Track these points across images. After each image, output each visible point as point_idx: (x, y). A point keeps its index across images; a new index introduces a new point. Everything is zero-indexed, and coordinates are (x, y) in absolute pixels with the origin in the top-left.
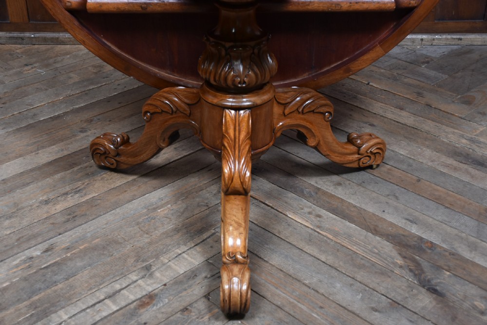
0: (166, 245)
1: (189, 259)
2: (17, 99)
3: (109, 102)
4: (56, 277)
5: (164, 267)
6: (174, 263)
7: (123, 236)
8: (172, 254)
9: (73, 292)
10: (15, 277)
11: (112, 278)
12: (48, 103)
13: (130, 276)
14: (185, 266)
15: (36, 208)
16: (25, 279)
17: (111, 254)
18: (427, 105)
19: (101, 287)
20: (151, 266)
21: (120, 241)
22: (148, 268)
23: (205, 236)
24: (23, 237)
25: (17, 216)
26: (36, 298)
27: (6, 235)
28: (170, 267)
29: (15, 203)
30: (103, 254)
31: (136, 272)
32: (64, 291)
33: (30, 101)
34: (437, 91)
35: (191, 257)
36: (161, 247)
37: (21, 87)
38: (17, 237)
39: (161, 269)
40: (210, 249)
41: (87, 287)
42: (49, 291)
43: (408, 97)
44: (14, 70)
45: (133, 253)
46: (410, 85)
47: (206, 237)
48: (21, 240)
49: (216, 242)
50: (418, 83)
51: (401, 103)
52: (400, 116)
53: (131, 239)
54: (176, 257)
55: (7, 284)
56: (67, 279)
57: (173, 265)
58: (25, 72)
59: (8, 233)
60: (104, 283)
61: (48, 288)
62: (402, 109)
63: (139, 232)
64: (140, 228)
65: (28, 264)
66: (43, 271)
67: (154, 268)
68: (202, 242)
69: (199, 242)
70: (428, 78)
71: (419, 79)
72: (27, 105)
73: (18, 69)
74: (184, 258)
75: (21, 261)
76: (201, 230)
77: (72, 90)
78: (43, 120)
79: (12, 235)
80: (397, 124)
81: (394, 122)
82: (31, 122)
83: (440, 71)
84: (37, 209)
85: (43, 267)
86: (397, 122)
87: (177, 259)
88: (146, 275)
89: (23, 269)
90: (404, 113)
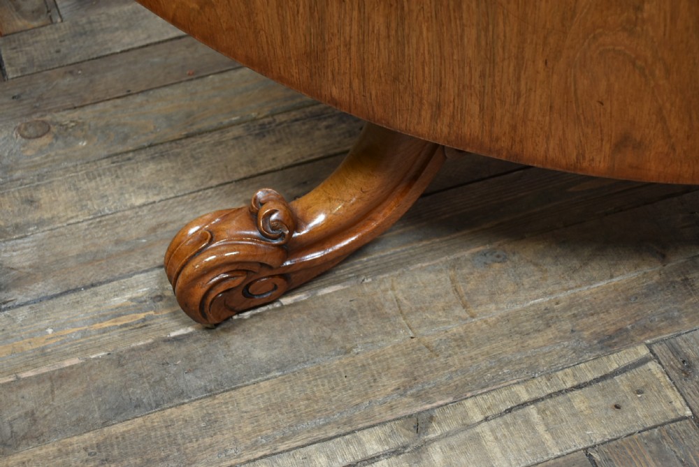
0: (499, 361)
1: (541, 429)
4: (188, 377)
5: (462, 436)
6: (492, 431)
7: (400, 296)
8: (502, 399)
9: (208, 440)
10: (100, 348)
11: (319, 428)
13: (365, 436)
14: (519, 451)
15: (231, 143)
16: (118, 360)
17: (348, 346)
19: (282, 447)
20: (431, 418)
21: (389, 309)
22: (420, 424)
23: (615, 361)
24: (166, 224)
25: (178, 154)
26: (119, 428)
27: (132, 207)
28: (477, 439)
29: (189, 115)
30: (329, 341)
31: (386, 428)
32: (189, 431)
35: (547, 425)
36: (484, 365)
38: (154, 222)
39: (453, 441)
40: (612, 413)
41: (249, 434)
42: (156, 418)
45: (403, 361)
47: (615, 366)
48: (159, 231)
49: (639, 392)
53: (417, 310)
54: (509, 411)
55: (75, 361)
56: (211, 394)
57: (489, 437)
59: (139, 201)
60: (295, 434)
61: (157, 406)
63: (447, 293)
64: (453, 281)
65: (142, 316)
66: (167, 348)
67: (436, 431)
68: (597, 380)
69: (590, 377)
74: (527, 421)
75: (131, 299)
76: (611, 337)
79: (145, 210)
84: (233, 146)
85: (173, 334)
87: (508, 418)
88: (405, 447)
89: (126, 325)
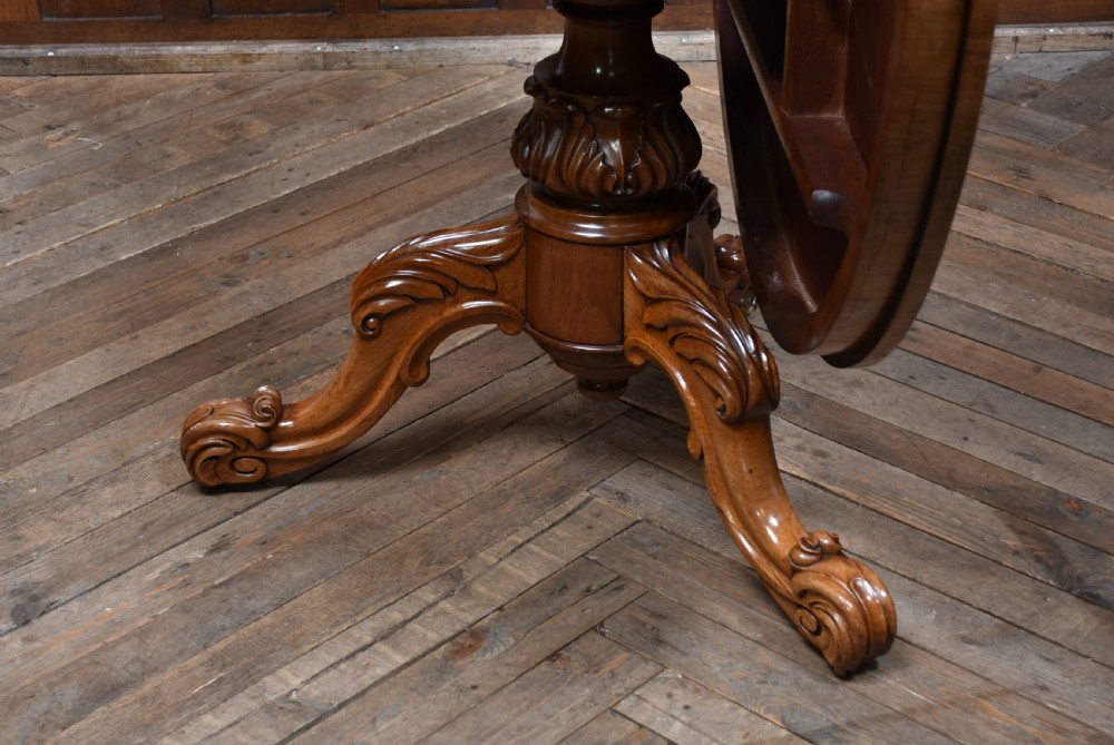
0: (486, 527)
1: (544, 553)
2: (50, 211)
3: (276, 211)
4: (252, 602)
5: (491, 573)
6: (511, 564)
7: (383, 513)
8: (504, 546)
9: (298, 632)
10: (161, 606)
11: (380, 600)
12: (129, 219)
13: (419, 593)
14: (537, 569)
15: (167, 459)
16: (184, 609)
17: (365, 550)
18: (1041, 197)
19: (359, 619)
20: (461, 571)
21: (378, 521)
22: (456, 576)
23: (570, 505)
24: (152, 523)
25: (127, 478)
26: (218, 647)
27: (114, 520)
28: (503, 572)
29: (115, 451)
30: (347, 552)
31: (431, 585)
32: (279, 631)
33: (83, 215)
34: (1062, 163)
35: (547, 550)
36: (476, 532)
37: (52, 181)
38: (140, 524)
39: (486, 577)
40: (587, 532)
41: (328, 619)
42: (244, 631)
43: (995, 179)
44: (23, 141)
45: (414, 547)
46: (997, 151)
47: (572, 507)
48: (150, 528)
49: (598, 516)
50: (1017, 145)
51: (980, 194)
52: (980, 224)
53: (402, 517)
54: (513, 551)
55: (146, 620)
56: (279, 606)
57: (509, 567)
58: (51, 146)
59: (118, 513)
60: (363, 610)
61: (240, 625)
62: (982, 208)
63: (418, 502)
64: (417, 494)
65: (181, 579)
66: (219, 591)
67: (468, 576)
68: (565, 518)
69: (558, 517)
70: (1038, 133)
71: (1017, 135)
72: (79, 225)
73: (33, 139)
74: (532, 553)
75: (163, 572)
76: (557, 494)
77: (179, 186)
78: (127, 260)
79: (127, 518)
80: (974, 243)
81: (966, 240)
82: (100, 264)
83: (1067, 115)
84: (170, 461)
85: (216, 583)
86: (975, 239)
87: (516, 554)
88: (453, 591)
89: (172, 588)
90: (988, 218)
